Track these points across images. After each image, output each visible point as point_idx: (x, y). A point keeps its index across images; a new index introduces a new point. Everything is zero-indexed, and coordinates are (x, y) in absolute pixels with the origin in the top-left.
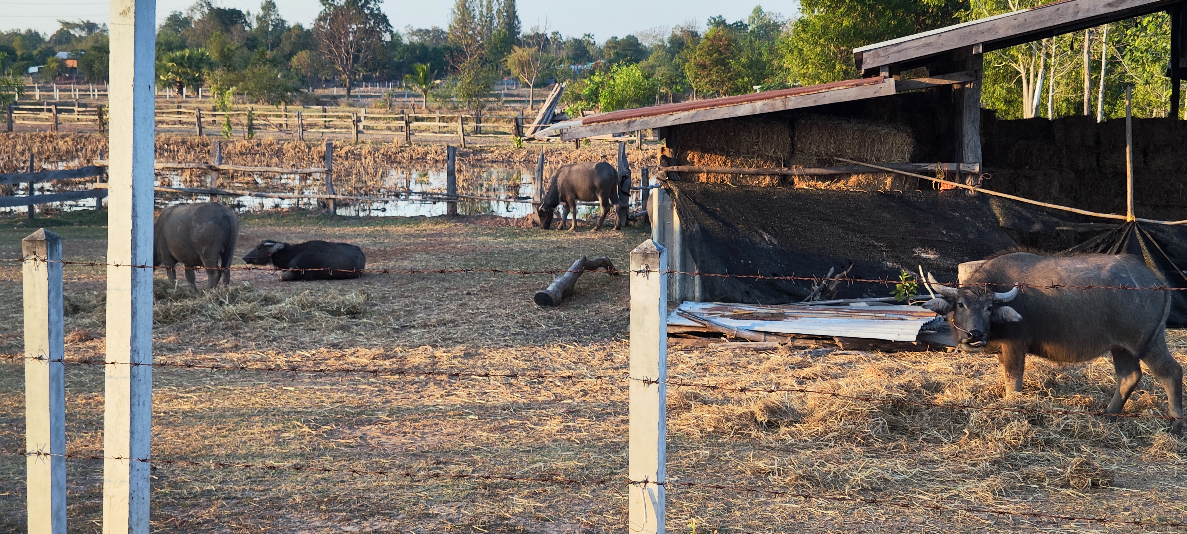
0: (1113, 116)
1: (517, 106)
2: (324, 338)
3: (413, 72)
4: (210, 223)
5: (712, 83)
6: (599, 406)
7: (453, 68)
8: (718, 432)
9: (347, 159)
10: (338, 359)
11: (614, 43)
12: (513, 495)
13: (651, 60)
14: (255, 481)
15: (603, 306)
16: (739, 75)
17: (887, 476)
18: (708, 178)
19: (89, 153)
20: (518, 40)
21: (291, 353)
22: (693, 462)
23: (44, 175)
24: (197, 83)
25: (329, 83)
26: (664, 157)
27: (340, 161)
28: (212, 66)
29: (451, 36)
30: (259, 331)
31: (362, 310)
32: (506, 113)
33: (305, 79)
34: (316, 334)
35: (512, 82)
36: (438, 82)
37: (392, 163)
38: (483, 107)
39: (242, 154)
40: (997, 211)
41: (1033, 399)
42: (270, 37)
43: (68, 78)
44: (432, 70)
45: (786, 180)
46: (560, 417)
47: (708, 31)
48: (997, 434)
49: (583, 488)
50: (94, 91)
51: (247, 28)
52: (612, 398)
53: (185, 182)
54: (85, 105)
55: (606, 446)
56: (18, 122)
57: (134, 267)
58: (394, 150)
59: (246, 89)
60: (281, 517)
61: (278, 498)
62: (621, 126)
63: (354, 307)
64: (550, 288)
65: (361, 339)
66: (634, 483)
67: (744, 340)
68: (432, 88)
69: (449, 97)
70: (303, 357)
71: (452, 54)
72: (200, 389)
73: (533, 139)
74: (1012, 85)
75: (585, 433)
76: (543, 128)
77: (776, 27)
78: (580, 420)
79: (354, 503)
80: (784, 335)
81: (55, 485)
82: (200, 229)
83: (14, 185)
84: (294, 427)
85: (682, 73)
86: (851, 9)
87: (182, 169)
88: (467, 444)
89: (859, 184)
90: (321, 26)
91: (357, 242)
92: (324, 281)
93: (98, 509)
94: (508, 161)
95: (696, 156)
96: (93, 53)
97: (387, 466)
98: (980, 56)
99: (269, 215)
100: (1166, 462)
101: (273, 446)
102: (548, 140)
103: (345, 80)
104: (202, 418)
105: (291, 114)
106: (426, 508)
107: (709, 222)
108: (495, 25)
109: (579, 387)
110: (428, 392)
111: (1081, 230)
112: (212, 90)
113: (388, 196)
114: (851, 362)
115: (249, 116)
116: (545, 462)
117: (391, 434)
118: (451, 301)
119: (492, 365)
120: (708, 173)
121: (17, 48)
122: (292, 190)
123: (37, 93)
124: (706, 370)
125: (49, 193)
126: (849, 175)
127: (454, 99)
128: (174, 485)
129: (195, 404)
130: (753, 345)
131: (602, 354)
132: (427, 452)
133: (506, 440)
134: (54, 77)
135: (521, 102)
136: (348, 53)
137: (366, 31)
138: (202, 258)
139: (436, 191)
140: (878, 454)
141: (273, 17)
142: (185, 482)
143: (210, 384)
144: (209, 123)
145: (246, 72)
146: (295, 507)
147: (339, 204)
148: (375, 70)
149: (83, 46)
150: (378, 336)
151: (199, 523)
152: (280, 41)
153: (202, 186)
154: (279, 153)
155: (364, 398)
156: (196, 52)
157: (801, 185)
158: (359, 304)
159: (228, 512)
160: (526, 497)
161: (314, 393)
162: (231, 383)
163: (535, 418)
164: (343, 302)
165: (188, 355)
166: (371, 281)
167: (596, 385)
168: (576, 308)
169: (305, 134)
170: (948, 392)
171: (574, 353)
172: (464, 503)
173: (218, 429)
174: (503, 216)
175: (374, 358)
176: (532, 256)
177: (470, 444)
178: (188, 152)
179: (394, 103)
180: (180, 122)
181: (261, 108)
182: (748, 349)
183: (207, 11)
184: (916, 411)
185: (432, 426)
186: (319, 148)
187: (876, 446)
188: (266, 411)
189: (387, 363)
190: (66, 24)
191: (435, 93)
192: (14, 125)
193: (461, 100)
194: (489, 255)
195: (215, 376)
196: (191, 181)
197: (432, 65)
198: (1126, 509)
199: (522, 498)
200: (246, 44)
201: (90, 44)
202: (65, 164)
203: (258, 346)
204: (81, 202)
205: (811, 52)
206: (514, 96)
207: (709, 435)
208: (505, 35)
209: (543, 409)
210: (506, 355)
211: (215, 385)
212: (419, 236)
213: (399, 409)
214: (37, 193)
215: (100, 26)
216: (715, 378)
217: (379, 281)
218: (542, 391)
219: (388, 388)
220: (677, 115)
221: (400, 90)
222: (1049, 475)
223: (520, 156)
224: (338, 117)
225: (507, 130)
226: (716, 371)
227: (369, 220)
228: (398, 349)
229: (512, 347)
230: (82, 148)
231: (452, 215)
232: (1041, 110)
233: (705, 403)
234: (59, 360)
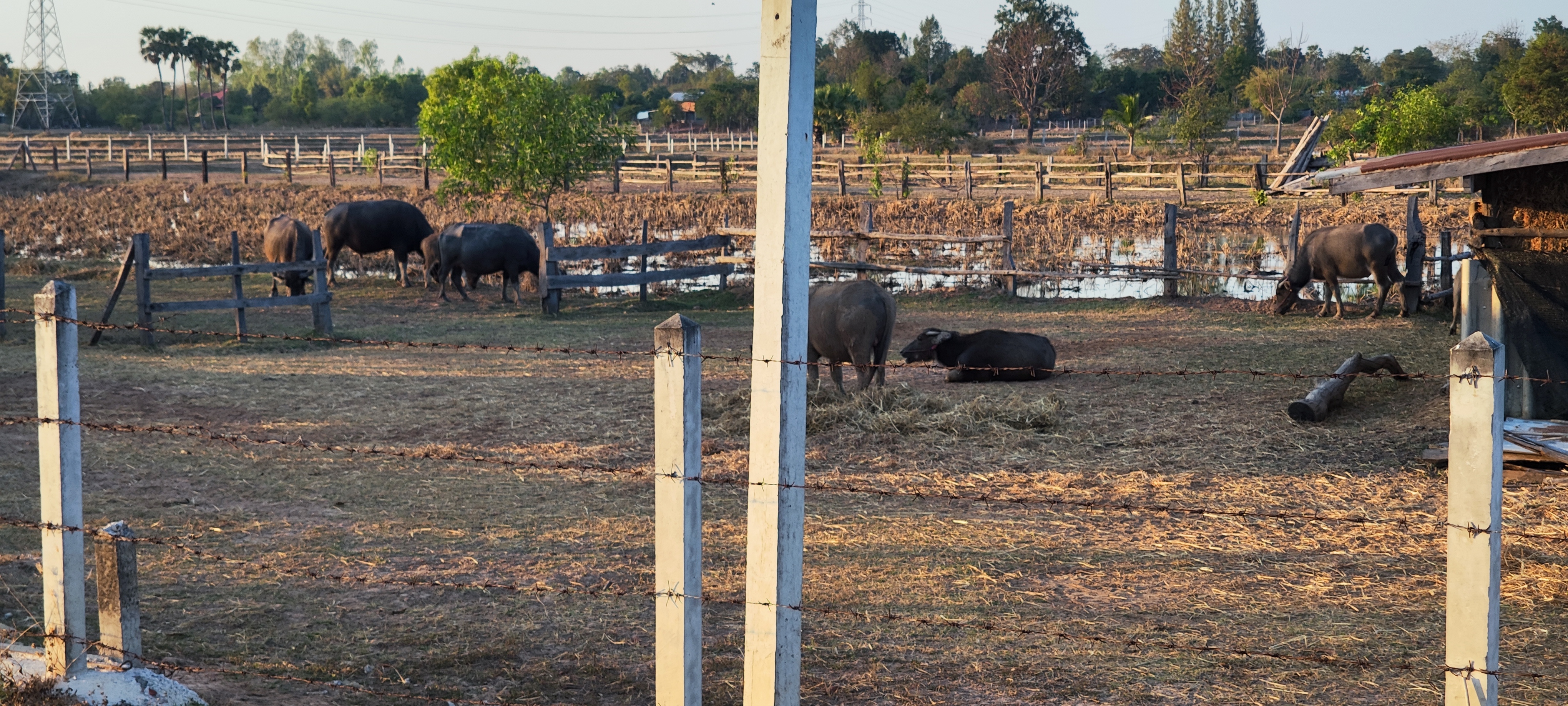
1: (1258, 148)
2: (1005, 458)
3: (1116, 107)
4: (861, 306)
5: (1541, 111)
6: (1385, 561)
7: (1170, 98)
8: (1561, 603)
9: (1028, 223)
10: (1023, 485)
11: (1396, 58)
12: (1265, 677)
13: (1451, 81)
14: (922, 641)
15: (1387, 422)
18: (1543, 245)
19: (710, 218)
20: (1261, 58)
21: (962, 476)
22: (1524, 644)
23: (657, 247)
24: (839, 128)
25: (1003, 124)
26: (1478, 216)
27: (1018, 225)
28: (858, 106)
29: (1168, 56)
30: (921, 446)
31: (1053, 422)
32: (1242, 158)
33: (974, 120)
34: (994, 453)
35: (1250, 116)
36: (1149, 118)
37: (1088, 227)
38: (1211, 151)
39: (894, 217)
42: (930, 66)
43: (683, 126)
44: (1141, 102)
46: (1328, 575)
47: (1535, 38)
49: (1365, 672)
50: (715, 140)
51: (902, 56)
52: (1403, 550)
53: (825, 254)
54: (704, 159)
55: (1396, 616)
56: (626, 181)
57: (785, 363)
58: (1089, 210)
59: (900, 134)
60: (957, 689)
61: (952, 664)
63: (1043, 418)
64: (1309, 397)
65: (1052, 459)
66: (1452, 669)
68: (1141, 126)
69: (1166, 137)
70: (978, 481)
71: (1169, 81)
72: (850, 520)
73: (1281, 193)
75: (1365, 598)
76: (1295, 177)
78: (1357, 579)
79: (1050, 677)
81: (688, 634)
82: (848, 315)
83: (622, 259)
84: (969, 573)
85: (1497, 97)
87: (821, 238)
88: (1199, 606)
90: (997, 50)
91: (1044, 331)
92: (1002, 383)
94: (1246, 223)
95: (1526, 215)
96: (714, 92)
97: (1092, 629)
99: (929, 296)
101: (943, 596)
102: (1302, 194)
103: (1026, 119)
104: (853, 556)
105: (957, 165)
106: (1147, 689)
107: (1545, 307)
108: (1229, 39)
109: (1355, 533)
110: (1143, 534)
112: (858, 136)
113: (1083, 271)
115: (904, 169)
116: (1309, 634)
117: (1096, 588)
118: (1172, 411)
119: (1230, 500)
120: (1544, 238)
121: (623, 89)
122: (958, 263)
123: (648, 144)
124: (1540, 515)
125: (663, 269)
127: (1170, 141)
128: (824, 641)
129: (845, 538)
131: (1387, 489)
132: (1145, 613)
133: (1253, 602)
134: (668, 124)
135: (1263, 142)
136: (1030, 83)
137: (1055, 55)
138: (850, 351)
139: (1147, 264)
141: (935, 41)
142: (835, 637)
143: (862, 513)
144: (853, 179)
145: (902, 112)
146: (973, 676)
147: (1020, 282)
148: (1064, 105)
149: (703, 84)
150: (1074, 457)
151: (854, 691)
152: (944, 71)
153: (846, 259)
154: (941, 216)
155: (1058, 538)
156: (838, 89)
158: (1049, 413)
159: (889, 679)
161: (994, 529)
162: (888, 512)
163: (1293, 574)
164: (1028, 411)
165: (834, 475)
166: (1064, 384)
167: (1380, 531)
168: (1347, 425)
169: (974, 190)
171: (1347, 487)
172: (1198, 685)
173: (874, 571)
174: (1241, 297)
175: (1070, 486)
176: (1283, 352)
177: (1204, 606)
178: (828, 216)
179: (1090, 148)
180: (819, 178)
181: (918, 159)
183: (853, 36)
185: (1149, 578)
186: (992, 209)
188: (933, 550)
189: (1088, 492)
190: (682, 58)
191: (1145, 133)
192: (621, 185)
193: (1181, 141)
194: (1222, 350)
195: (868, 504)
196: (832, 253)
197: (1141, 96)
199: (1278, 682)
200: (901, 77)
201: (710, 82)
202: (680, 232)
203: (921, 466)
206: (1253, 135)
207: (1547, 607)
208: (1242, 53)
209: (1304, 561)
210: (1249, 486)
211: (869, 514)
212: (1126, 324)
213: (1105, 555)
214: (649, 269)
215: (723, 59)
216: (1554, 527)
217: (1075, 384)
218: (1303, 538)
219: (1090, 526)
220: (1499, 157)
221: (1098, 131)
223: (1263, 216)
224: (1017, 168)
225: (1244, 181)
226: (1554, 517)
227: (1059, 304)
228: (1101, 475)
229: (1258, 475)
230: (701, 213)
231: (1171, 296)
233: (1540, 560)
234: (696, 479)
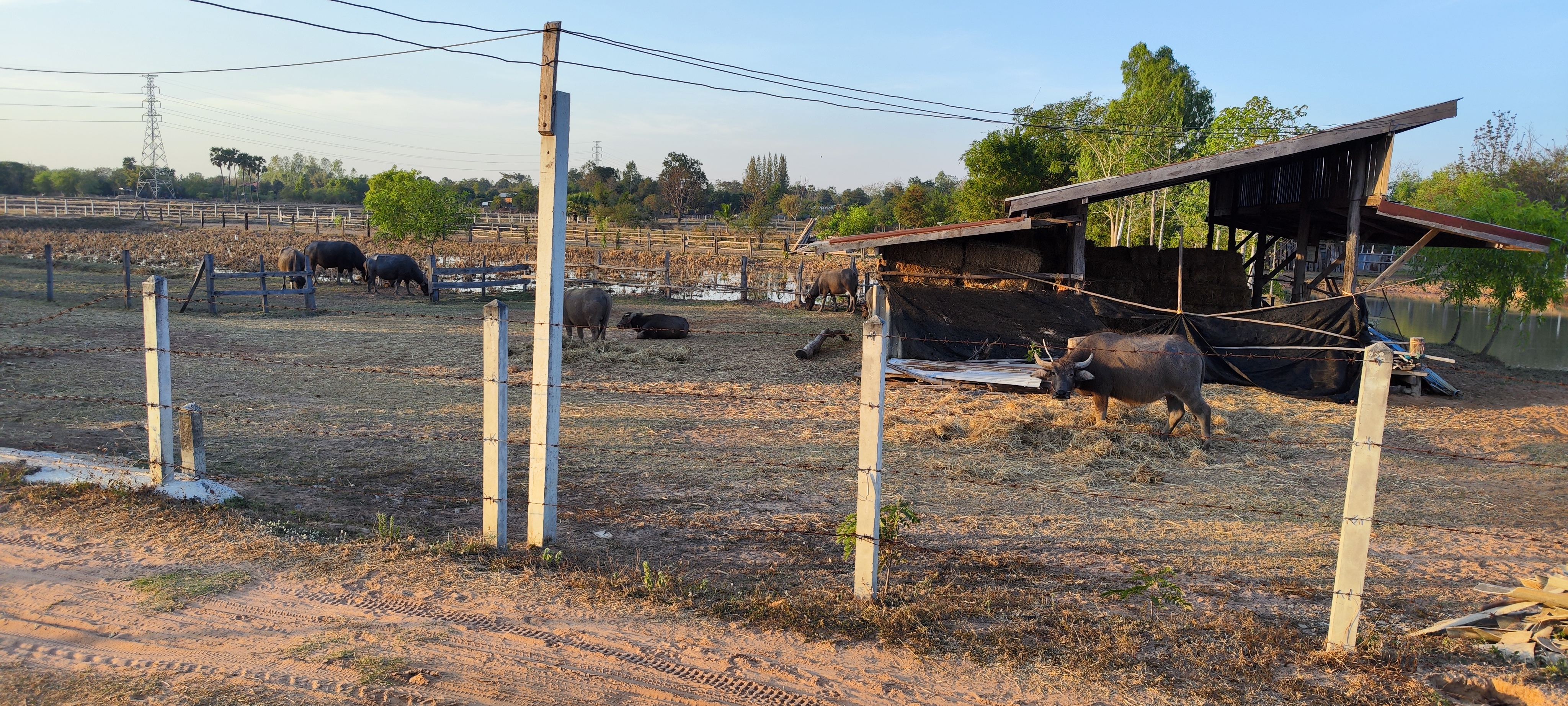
0: (1169, 247)
1: (786, 232)
2: (664, 375)
3: (720, 209)
4: (594, 301)
5: (911, 219)
6: (836, 423)
7: (745, 207)
8: (912, 441)
9: (678, 263)
10: (672, 388)
11: (848, 193)
12: (781, 476)
13: (872, 204)
14: (620, 463)
15: (839, 360)
16: (928, 215)
17: (1019, 472)
18: (909, 279)
19: (519, 256)
20: (787, 190)
21: (642, 384)
22: (894, 459)
23: (491, 270)
24: (585, 214)
25: (667, 215)
26: (881, 265)
27: (673, 264)
28: (595, 203)
29: (744, 186)
30: (622, 369)
31: (687, 358)
32: (778, 236)
33: (652, 213)
34: (658, 373)
35: (782, 217)
36: (736, 215)
37: (706, 266)
38: (764, 232)
39: (612, 258)
40: (1094, 306)
41: (1113, 426)
42: (631, 185)
43: (506, 209)
44: (732, 208)
45: (959, 282)
46: (811, 429)
47: (909, 186)
48: (1090, 447)
49: (826, 473)
50: (522, 217)
51: (617, 180)
52: (844, 418)
54: (517, 227)
55: (840, 448)
56: (475, 236)
57: (551, 325)
58: (707, 258)
59: (616, 218)
61: (634, 473)
62: (854, 245)
63: (682, 356)
64: (805, 348)
65: (686, 376)
66: (861, 470)
67: (929, 384)
68: (732, 219)
69: (743, 225)
70: (650, 386)
71: (745, 198)
72: (586, 405)
73: (795, 253)
74: (1104, 226)
75: (827, 439)
76: (802, 246)
77: (953, 184)
78: (824, 431)
80: (954, 381)
81: (500, 459)
82: (589, 304)
83: (473, 275)
84: (644, 430)
85: (892, 213)
86: (1001, 174)
88: (752, 444)
89: (1006, 286)
90: (664, 179)
91: (684, 315)
93: (526, 477)
94: (779, 267)
95: (901, 265)
96: (522, 193)
97: (702, 456)
98: (1086, 205)
99: (629, 297)
100: (1198, 469)
101: (631, 441)
102: (805, 254)
103: (677, 214)
104: (587, 422)
105: (643, 234)
106: (727, 483)
107: (909, 308)
108: (773, 180)
109: (823, 410)
110: (728, 411)
111: (1147, 318)
112: (595, 218)
114: (997, 400)
115: (617, 235)
116: (802, 456)
117: (705, 436)
118: (743, 354)
119: (768, 395)
120: (909, 276)
121: (475, 190)
122: (643, 282)
123: (487, 218)
124: (904, 402)
125: (494, 281)
126: (1000, 280)
127: (745, 227)
128: (571, 463)
129: (584, 414)
130: (935, 387)
131: (838, 390)
132: (727, 448)
133: (777, 442)
134: (498, 208)
135: (788, 229)
136: (679, 196)
137: (691, 183)
138: (588, 322)
140: (1014, 458)
141: (633, 173)
142: (576, 461)
143: (592, 402)
144: (592, 239)
145: (616, 207)
146: (644, 479)
148: (696, 208)
149: (516, 189)
150: (696, 375)
152: (638, 188)
154: (635, 259)
155: (688, 413)
156: (582, 194)
157: (968, 285)
158: (685, 354)
159: (603, 481)
160: (790, 478)
161: (657, 409)
162: (605, 401)
163: (795, 429)
164: (675, 353)
165: (579, 383)
166: (693, 340)
167: (834, 409)
168: (821, 361)
169: (652, 247)
170: (1059, 420)
171: (821, 389)
172: (750, 481)
173: (597, 430)
175: (694, 389)
176: (794, 327)
177: (754, 444)
178: (578, 257)
179: (708, 229)
180: (575, 238)
181: (624, 230)
182: (931, 389)
183: (593, 169)
184: (1039, 431)
185: (730, 432)
186: (661, 256)
187: (1013, 453)
188: (627, 419)
189: (702, 391)
190: (506, 175)
191: (734, 222)
192: (473, 238)
193: (750, 227)
194: (767, 326)
195: (596, 397)
197: (732, 205)
198: (1172, 497)
199: (787, 479)
200: (617, 190)
201: (521, 188)
202: (503, 263)
203: (623, 379)
204: (514, 287)
205: (976, 202)
206: (784, 226)
207: (906, 443)
208: (779, 187)
209: (800, 423)
210: (777, 389)
211: (596, 402)
212: (723, 313)
213: (710, 421)
214: (487, 281)
215: (527, 177)
216: (910, 407)
217: (698, 340)
218: (800, 412)
219: (703, 408)
220: (890, 239)
221: (712, 220)
222: (1123, 474)
223: (787, 264)
224: (673, 237)
225: (779, 247)
226: (910, 403)
227: (691, 302)
228: (709, 383)
229: (781, 384)
230: (514, 253)
231: (744, 300)
232: (1122, 242)
233: (903, 422)
234: (506, 383)
